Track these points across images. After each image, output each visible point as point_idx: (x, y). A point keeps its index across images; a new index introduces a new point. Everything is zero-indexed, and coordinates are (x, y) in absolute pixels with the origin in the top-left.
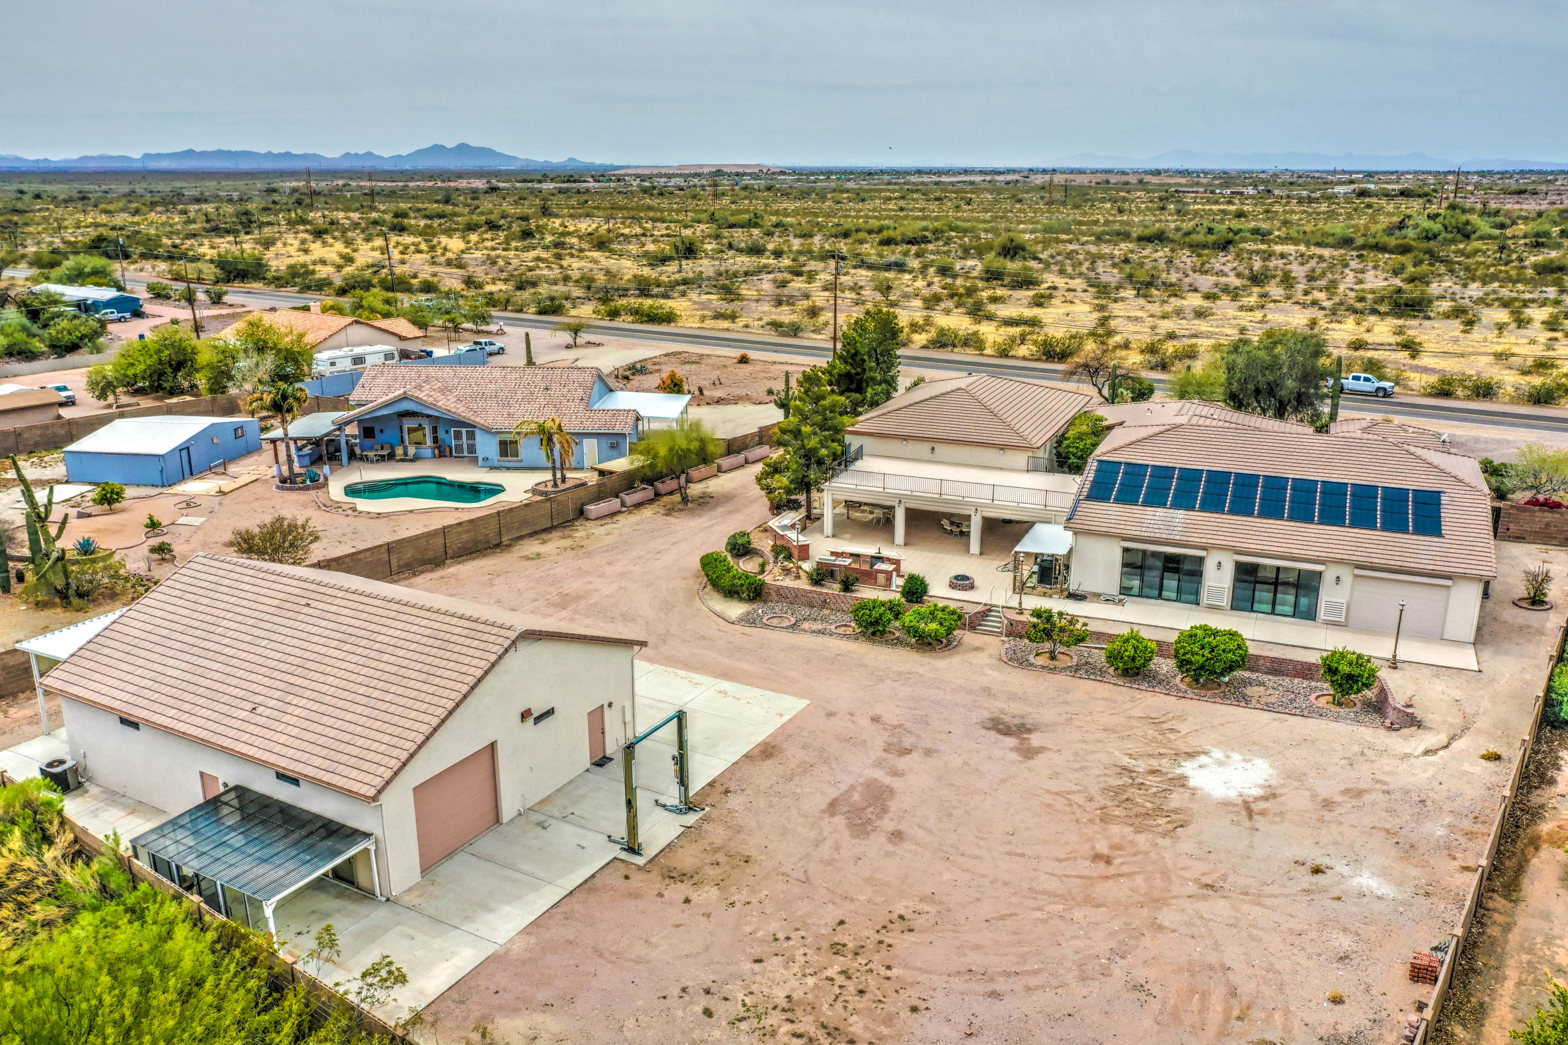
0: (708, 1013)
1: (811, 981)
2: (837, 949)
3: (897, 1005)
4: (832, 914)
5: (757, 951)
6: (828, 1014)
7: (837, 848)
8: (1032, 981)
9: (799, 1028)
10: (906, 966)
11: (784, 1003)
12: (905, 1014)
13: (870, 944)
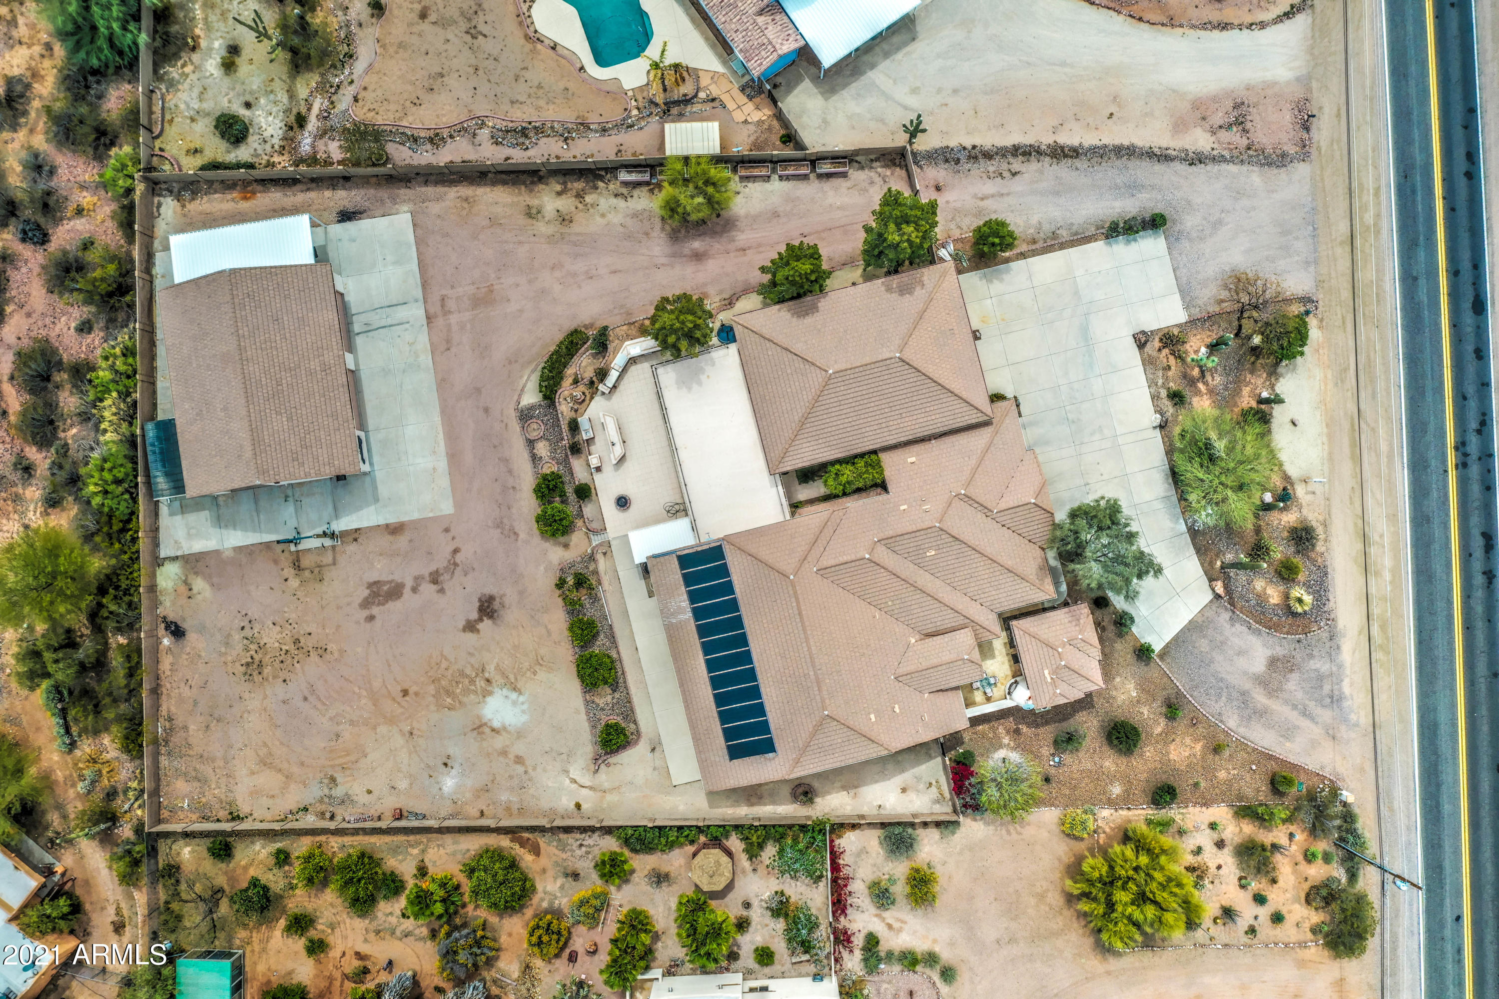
0: (243, 628)
1: (277, 645)
2: (297, 641)
3: (283, 675)
4: (312, 628)
5: (277, 619)
6: (266, 659)
7: (349, 604)
8: (319, 706)
9: (255, 656)
10: (302, 668)
11: (262, 644)
12: (281, 680)
13: (305, 650)
